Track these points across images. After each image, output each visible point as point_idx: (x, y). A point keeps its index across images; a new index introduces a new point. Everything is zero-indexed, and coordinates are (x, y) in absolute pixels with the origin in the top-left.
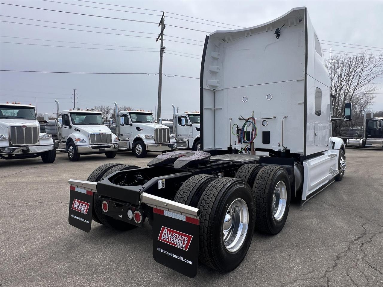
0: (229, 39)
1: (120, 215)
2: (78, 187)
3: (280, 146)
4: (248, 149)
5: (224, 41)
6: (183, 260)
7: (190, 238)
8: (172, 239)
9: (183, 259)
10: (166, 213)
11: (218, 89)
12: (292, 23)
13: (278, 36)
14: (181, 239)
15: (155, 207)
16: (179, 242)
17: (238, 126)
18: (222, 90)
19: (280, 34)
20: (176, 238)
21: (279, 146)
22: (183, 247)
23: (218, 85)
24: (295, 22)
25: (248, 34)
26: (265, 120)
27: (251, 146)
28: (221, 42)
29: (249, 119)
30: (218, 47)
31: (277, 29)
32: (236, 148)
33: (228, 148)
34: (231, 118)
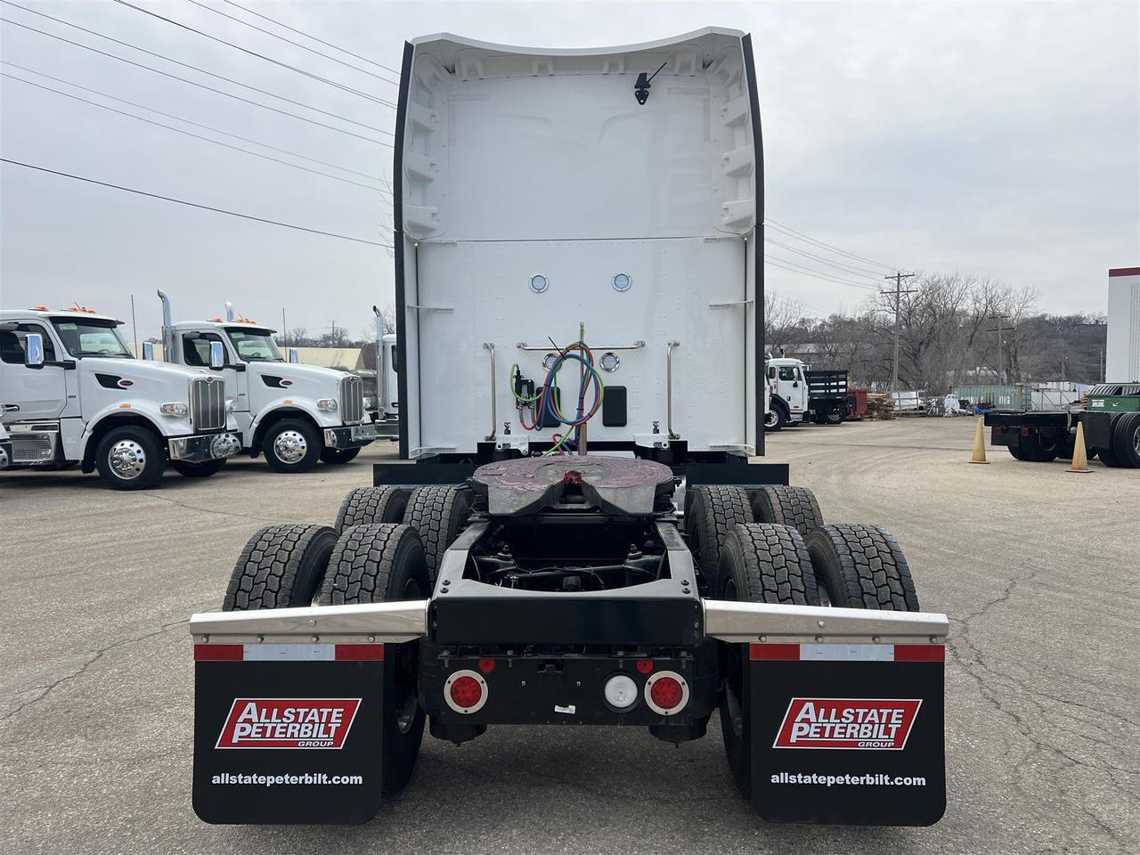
0: (472, 70)
1: (566, 706)
2: (265, 638)
3: (658, 432)
4: (566, 447)
5: (452, 71)
6: (889, 781)
7: (909, 709)
8: (837, 730)
9: (887, 778)
10: (810, 652)
11: (433, 238)
12: (686, 67)
13: (642, 96)
14: (876, 719)
15: (754, 640)
16: (867, 731)
17: (518, 372)
18: (454, 244)
19: (648, 90)
20: (855, 721)
21: (656, 430)
22: (884, 743)
23: (434, 224)
24: (693, 67)
25: (542, 68)
26: (610, 354)
27: (578, 433)
28: (438, 75)
29: (573, 347)
30: (427, 90)
31: (643, 76)
32: (512, 444)
33: (480, 445)
34: (488, 342)
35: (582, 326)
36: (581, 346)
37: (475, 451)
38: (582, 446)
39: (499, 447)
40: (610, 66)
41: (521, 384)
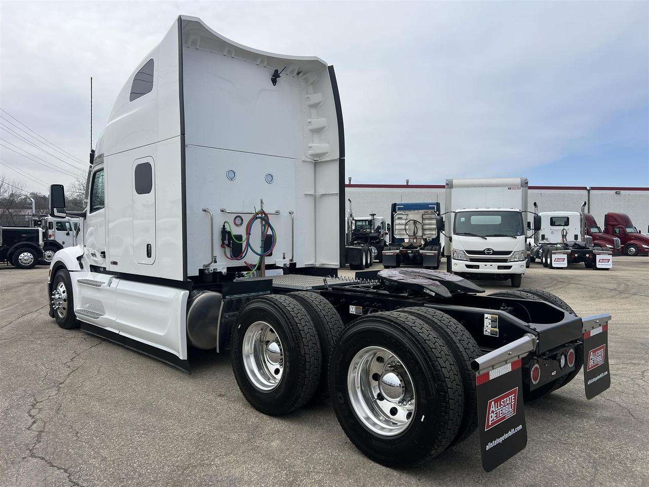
0: (193, 42)
13: (274, 81)
17: (224, 226)
19: (277, 79)
21: (284, 258)
24: (294, 73)
31: (276, 71)
32: (218, 269)
33: (200, 270)
34: (205, 208)
35: (262, 202)
36: (263, 212)
37: (197, 274)
38: (263, 267)
39: (211, 271)
40: (261, 61)
41: (225, 233)
